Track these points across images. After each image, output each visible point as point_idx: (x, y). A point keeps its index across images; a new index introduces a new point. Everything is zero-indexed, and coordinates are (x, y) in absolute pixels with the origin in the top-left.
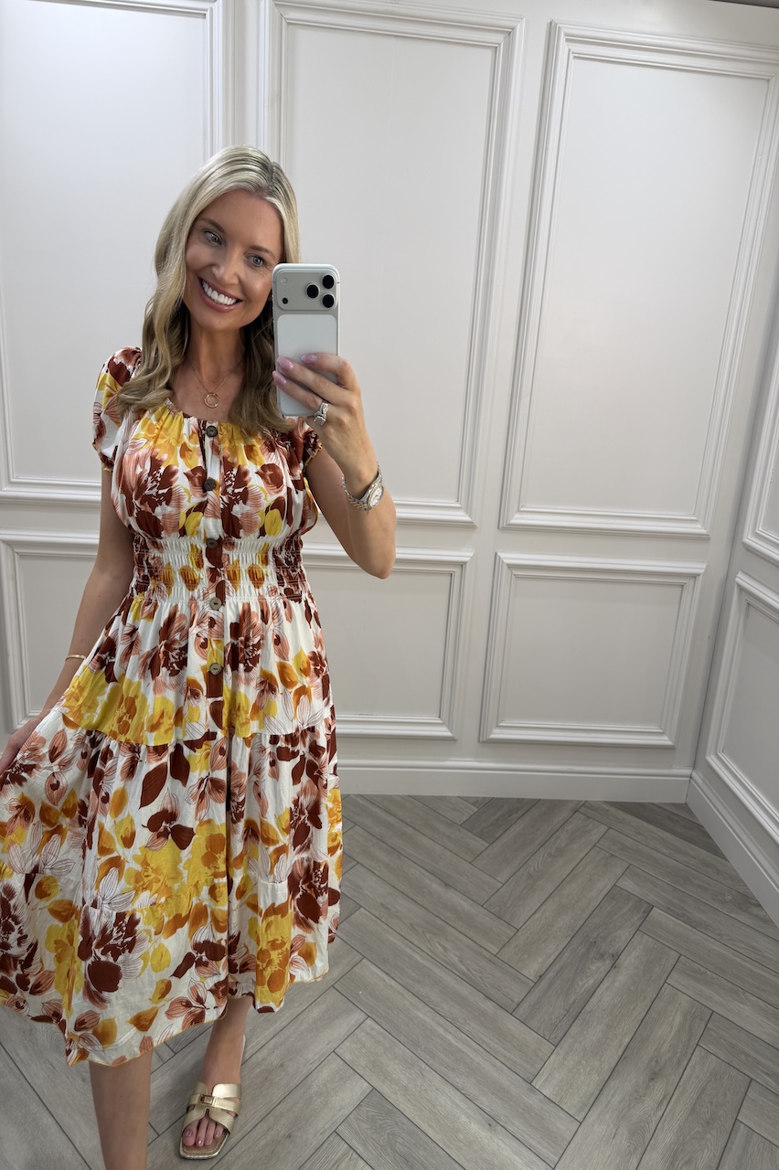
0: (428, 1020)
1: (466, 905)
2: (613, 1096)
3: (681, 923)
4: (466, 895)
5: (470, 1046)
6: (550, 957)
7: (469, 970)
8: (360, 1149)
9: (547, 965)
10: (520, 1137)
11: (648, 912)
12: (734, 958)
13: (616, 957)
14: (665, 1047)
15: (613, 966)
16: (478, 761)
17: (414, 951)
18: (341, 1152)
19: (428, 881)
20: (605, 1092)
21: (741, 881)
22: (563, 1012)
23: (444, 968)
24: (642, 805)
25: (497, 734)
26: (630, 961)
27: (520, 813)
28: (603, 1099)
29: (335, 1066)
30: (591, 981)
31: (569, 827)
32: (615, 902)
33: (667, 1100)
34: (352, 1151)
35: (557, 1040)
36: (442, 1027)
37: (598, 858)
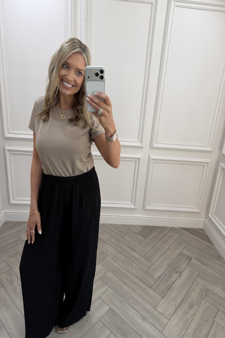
0: (126, 289)
1: (138, 256)
2: (179, 312)
3: (200, 263)
4: (138, 254)
5: (138, 297)
6: (162, 272)
7: (138, 275)
8: (107, 325)
9: (161, 274)
10: (152, 323)
11: (190, 260)
12: (215, 274)
13: (181, 273)
14: (194, 299)
15: (180, 275)
16: (143, 215)
17: (123, 269)
18: (100, 327)
19: (127, 249)
20: (177, 311)
21: (218, 252)
22: (165, 288)
23: (131, 274)
24: (190, 229)
25: (148, 208)
26: (185, 274)
27: (154, 230)
28: (176, 313)
29: (100, 301)
30: (173, 280)
31: (168, 235)
32: (181, 257)
33: (194, 314)
34: (104, 325)
35: (163, 296)
36: (130, 291)
37: (176, 244)
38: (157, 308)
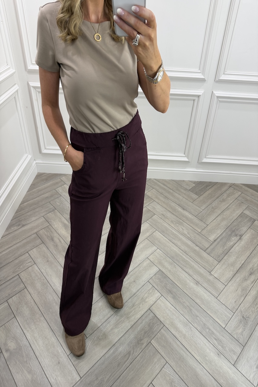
0: (177, 251)
2: (237, 278)
4: (190, 213)
5: (191, 260)
6: (218, 234)
7: (190, 236)
8: (156, 287)
9: (217, 237)
10: (206, 288)
11: (253, 222)
13: (241, 236)
14: (256, 265)
15: (240, 239)
16: (197, 169)
17: (173, 229)
18: (149, 288)
19: (177, 208)
20: (234, 277)
22: (222, 252)
23: (182, 235)
24: (254, 185)
25: (205, 160)
26: (246, 237)
27: (210, 187)
28: (234, 279)
29: (148, 262)
30: (232, 243)
31: (228, 192)
32: (242, 218)
33: (255, 281)
34: (153, 287)
35: (219, 261)
36: (181, 253)
37: (237, 203)
38: (212, 273)
